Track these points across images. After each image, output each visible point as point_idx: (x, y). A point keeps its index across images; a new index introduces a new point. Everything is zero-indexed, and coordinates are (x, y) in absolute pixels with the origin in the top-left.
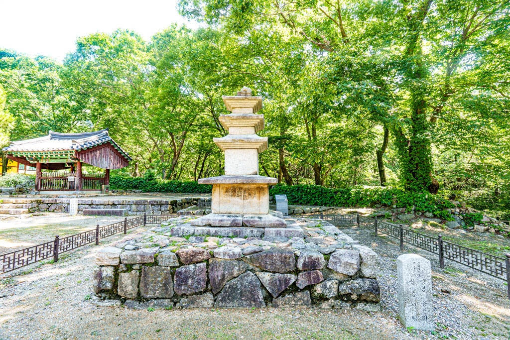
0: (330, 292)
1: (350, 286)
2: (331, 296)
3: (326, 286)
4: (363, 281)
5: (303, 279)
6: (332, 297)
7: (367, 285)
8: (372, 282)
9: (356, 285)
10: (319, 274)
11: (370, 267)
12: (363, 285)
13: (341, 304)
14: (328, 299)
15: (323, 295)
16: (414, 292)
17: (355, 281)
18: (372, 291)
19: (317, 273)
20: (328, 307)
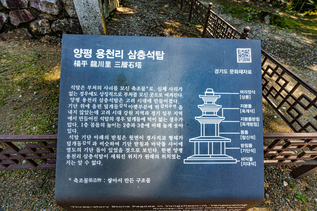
0: (43, 29)
1: (58, 24)
2: (46, 32)
3: (38, 24)
4: (67, 20)
5: (13, 17)
6: (46, 34)
7: (72, 24)
8: (75, 21)
9: (63, 23)
10: (27, 13)
11: (70, 7)
12: (68, 24)
13: (56, 39)
14: (44, 35)
15: (38, 32)
16: (89, 27)
17: (62, 21)
18: (76, 29)
19: (24, 12)
20: (47, 41)
